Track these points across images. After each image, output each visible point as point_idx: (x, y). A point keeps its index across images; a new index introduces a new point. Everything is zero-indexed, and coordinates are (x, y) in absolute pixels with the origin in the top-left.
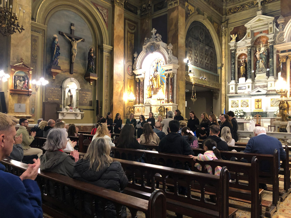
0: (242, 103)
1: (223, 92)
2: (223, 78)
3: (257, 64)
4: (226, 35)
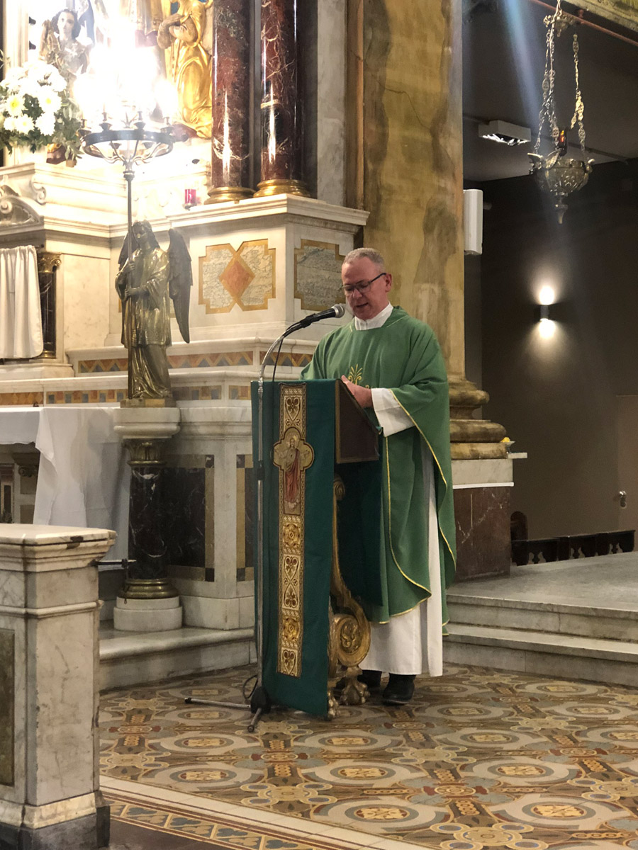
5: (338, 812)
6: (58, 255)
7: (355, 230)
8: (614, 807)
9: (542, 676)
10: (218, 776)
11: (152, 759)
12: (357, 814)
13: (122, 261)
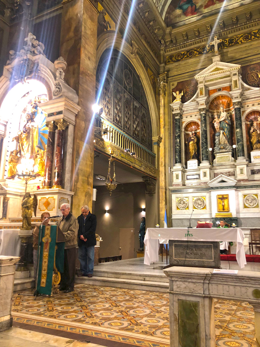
0: (195, 202)
1: (162, 183)
2: (162, 160)
3: (216, 137)
4: (165, 94)
5: (62, 317)
6: (9, 198)
7: (72, 196)
8: (117, 312)
9: (104, 286)
10: (36, 310)
11: (21, 307)
12: (66, 317)
13: (23, 200)
